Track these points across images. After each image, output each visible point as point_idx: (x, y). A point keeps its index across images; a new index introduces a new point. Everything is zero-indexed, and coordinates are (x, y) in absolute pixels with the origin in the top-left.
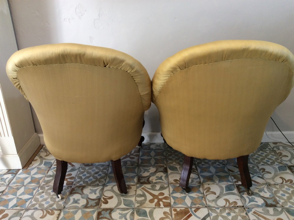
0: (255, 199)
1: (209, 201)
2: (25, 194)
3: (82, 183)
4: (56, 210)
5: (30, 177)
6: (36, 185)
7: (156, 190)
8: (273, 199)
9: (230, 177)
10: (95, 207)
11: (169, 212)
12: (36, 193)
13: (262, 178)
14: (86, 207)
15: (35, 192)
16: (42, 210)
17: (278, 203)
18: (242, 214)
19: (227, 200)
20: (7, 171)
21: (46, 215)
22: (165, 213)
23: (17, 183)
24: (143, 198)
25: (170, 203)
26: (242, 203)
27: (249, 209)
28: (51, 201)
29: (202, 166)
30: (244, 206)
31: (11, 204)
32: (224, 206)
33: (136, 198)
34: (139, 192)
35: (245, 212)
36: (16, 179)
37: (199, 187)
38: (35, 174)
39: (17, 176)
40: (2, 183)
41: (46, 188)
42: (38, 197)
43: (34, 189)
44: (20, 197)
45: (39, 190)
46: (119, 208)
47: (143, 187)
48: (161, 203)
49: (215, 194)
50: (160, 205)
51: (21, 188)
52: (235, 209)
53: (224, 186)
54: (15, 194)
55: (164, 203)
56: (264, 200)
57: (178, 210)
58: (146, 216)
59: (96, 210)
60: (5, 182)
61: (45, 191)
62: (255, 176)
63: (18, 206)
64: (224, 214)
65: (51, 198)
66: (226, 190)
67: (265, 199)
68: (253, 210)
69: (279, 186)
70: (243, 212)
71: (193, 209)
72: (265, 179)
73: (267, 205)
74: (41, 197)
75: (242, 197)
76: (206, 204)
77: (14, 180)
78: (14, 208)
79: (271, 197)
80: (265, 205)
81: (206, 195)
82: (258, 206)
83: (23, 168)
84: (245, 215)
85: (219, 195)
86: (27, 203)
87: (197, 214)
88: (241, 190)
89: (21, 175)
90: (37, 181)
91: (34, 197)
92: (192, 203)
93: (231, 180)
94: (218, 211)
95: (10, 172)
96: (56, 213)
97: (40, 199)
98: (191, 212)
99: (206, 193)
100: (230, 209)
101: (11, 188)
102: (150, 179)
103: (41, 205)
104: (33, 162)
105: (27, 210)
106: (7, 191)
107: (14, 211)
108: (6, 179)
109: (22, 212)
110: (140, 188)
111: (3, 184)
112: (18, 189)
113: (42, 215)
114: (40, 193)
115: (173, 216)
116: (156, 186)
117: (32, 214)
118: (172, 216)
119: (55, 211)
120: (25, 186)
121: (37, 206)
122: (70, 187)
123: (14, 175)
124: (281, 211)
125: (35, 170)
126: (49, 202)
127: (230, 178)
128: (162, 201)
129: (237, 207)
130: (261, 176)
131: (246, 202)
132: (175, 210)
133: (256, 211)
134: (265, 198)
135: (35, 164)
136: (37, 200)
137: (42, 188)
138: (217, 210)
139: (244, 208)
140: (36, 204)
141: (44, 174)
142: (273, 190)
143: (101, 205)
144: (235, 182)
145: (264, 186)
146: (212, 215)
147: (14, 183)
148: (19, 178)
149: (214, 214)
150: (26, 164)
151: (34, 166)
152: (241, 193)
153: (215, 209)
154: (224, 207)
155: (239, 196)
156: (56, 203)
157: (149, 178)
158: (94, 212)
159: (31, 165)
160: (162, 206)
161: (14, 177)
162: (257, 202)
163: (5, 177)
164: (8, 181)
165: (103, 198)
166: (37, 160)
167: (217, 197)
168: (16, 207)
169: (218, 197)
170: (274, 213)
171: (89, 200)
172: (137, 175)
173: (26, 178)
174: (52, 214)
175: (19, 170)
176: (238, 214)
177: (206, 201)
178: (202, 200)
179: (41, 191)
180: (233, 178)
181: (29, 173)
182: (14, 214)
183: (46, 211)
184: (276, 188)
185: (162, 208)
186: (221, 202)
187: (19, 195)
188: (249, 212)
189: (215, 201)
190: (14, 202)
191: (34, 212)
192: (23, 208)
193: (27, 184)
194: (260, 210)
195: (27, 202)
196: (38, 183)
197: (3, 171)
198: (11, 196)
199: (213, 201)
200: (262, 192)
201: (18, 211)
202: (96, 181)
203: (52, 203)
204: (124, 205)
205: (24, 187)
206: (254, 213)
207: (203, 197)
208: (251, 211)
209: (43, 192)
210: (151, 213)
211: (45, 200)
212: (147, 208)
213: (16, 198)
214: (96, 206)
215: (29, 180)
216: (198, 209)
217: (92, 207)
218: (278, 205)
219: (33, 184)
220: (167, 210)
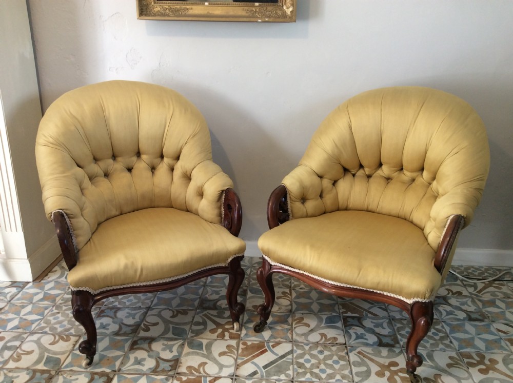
0: (365, 335)
1: (297, 335)
2: (33, 314)
3: (117, 303)
4: (73, 336)
5: (43, 293)
6: (49, 303)
7: (224, 318)
8: (392, 337)
9: (337, 306)
10: (130, 335)
11: (235, 346)
12: (48, 313)
13: (385, 310)
14: (117, 334)
15: (46, 312)
16: (53, 335)
17: (398, 343)
18: (340, 353)
19: (323, 335)
20: (10, 283)
21: (58, 341)
22: (228, 347)
23: (22, 299)
24: (202, 327)
25: (239, 335)
26: (345, 340)
27: (353, 348)
28: (68, 324)
29: (300, 290)
30: (347, 343)
31: (10, 325)
32: (317, 342)
33: (191, 326)
34: (198, 319)
35: (346, 351)
36: (22, 295)
37: (288, 316)
38: (50, 289)
39: (24, 290)
40: (2, 298)
41: (64, 308)
42: (51, 318)
43: (46, 308)
44: (24, 317)
45: (53, 310)
46: (164, 338)
47: (205, 313)
48: (227, 334)
49: (308, 326)
50: (224, 336)
51: (27, 306)
52: (332, 346)
53: (324, 317)
54: (18, 313)
55: (230, 334)
56: (378, 338)
57: (249, 343)
58: (202, 349)
59: (130, 339)
60: (6, 297)
61: (61, 312)
62: (375, 306)
63: (20, 328)
64: (315, 352)
65: (69, 321)
66: (326, 323)
67: (381, 337)
68: (358, 350)
69: (408, 321)
70: (342, 351)
71: (271, 344)
72: (389, 311)
73: (381, 344)
74: (54, 319)
75: (347, 332)
76: (292, 338)
77: (19, 296)
78: (14, 331)
79: (391, 334)
80: (378, 344)
81: (295, 328)
82: (367, 345)
83: (34, 281)
84: (345, 355)
85: (314, 328)
86: (34, 326)
87: (275, 350)
88: (348, 323)
89: (30, 290)
90: (52, 299)
91: (45, 318)
92: (272, 335)
93: (337, 310)
94: (307, 348)
95: (15, 284)
96: (73, 339)
97: (53, 321)
98: (266, 348)
99: (295, 324)
100: (325, 346)
101: (13, 305)
102: (219, 303)
103: (53, 329)
104: (49, 274)
105: (32, 333)
106: (7, 308)
107: (13, 334)
108: (8, 293)
109: (25, 336)
110: (201, 315)
111: (2, 300)
112: (23, 307)
113: (53, 340)
114: (54, 313)
115: (240, 351)
116: (224, 313)
117: (39, 339)
118: (238, 351)
119: (71, 337)
120: (34, 304)
121: (47, 330)
122: (98, 309)
123: (20, 289)
124: (399, 352)
125: (52, 285)
126: (65, 326)
127: (336, 308)
128: (229, 332)
129: (336, 344)
130: (383, 307)
131: (351, 338)
132: (244, 344)
133: (362, 350)
134: (381, 335)
135: (53, 277)
136: (48, 322)
137: (58, 307)
138: (305, 346)
139: (346, 347)
140: (46, 327)
141: (63, 290)
142: (396, 325)
143: (139, 333)
144: (343, 313)
145: (384, 320)
146: (296, 351)
147: (18, 299)
148: (27, 293)
149: (299, 352)
150: (40, 276)
151: (50, 279)
152: (348, 328)
153: (302, 345)
154: (317, 344)
155: (343, 331)
156: (74, 327)
157: (217, 302)
158: (127, 340)
159: (46, 278)
160: (227, 337)
161: (20, 292)
162: (367, 340)
163: (7, 291)
164: (10, 297)
165: (144, 324)
166: (56, 271)
167: (310, 330)
168: (18, 329)
169: (312, 331)
170: (388, 354)
171: (123, 326)
172: (200, 298)
173: (37, 294)
174: (67, 340)
175: (28, 283)
176: (334, 353)
177: (292, 335)
178: (287, 332)
179: (55, 311)
180: (341, 307)
181: (42, 288)
182: (14, 337)
183: (59, 336)
184: (402, 324)
185: (226, 340)
186: (315, 337)
187: (24, 315)
188: (351, 351)
189: (305, 335)
190: (16, 323)
191: (41, 337)
192: (27, 331)
193: (37, 302)
194: (368, 350)
195: (33, 323)
196: (54, 300)
197: (5, 283)
198: (11, 316)
199: (303, 334)
200: (378, 327)
201: (19, 334)
202: (138, 302)
203: (69, 326)
204: (173, 334)
205: (32, 305)
206: (359, 353)
207: (289, 330)
208: (355, 350)
209: (59, 313)
210: (209, 346)
211: (60, 322)
212: (204, 339)
213: (19, 318)
214: (131, 333)
215: (41, 296)
216: (278, 344)
217: (125, 334)
218: (397, 345)
219: (46, 302)
220: (233, 343)
